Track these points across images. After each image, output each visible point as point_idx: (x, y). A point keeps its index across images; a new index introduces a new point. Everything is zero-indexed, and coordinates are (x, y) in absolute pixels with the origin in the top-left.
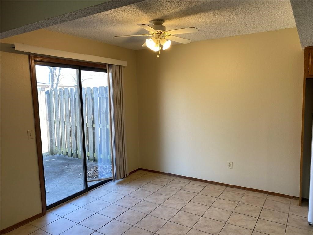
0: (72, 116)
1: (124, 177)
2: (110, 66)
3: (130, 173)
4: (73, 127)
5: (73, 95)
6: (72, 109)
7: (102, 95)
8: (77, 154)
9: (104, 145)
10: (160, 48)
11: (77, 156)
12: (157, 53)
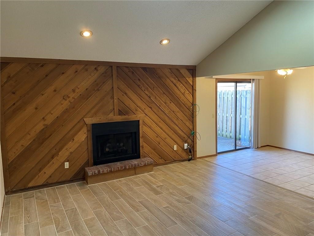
0: (221, 109)
1: (258, 148)
2: (253, 80)
3: (261, 147)
4: (221, 117)
5: (223, 95)
6: (221, 104)
7: (244, 96)
8: (223, 134)
9: (243, 128)
10: (286, 73)
11: (223, 136)
12: (284, 76)
